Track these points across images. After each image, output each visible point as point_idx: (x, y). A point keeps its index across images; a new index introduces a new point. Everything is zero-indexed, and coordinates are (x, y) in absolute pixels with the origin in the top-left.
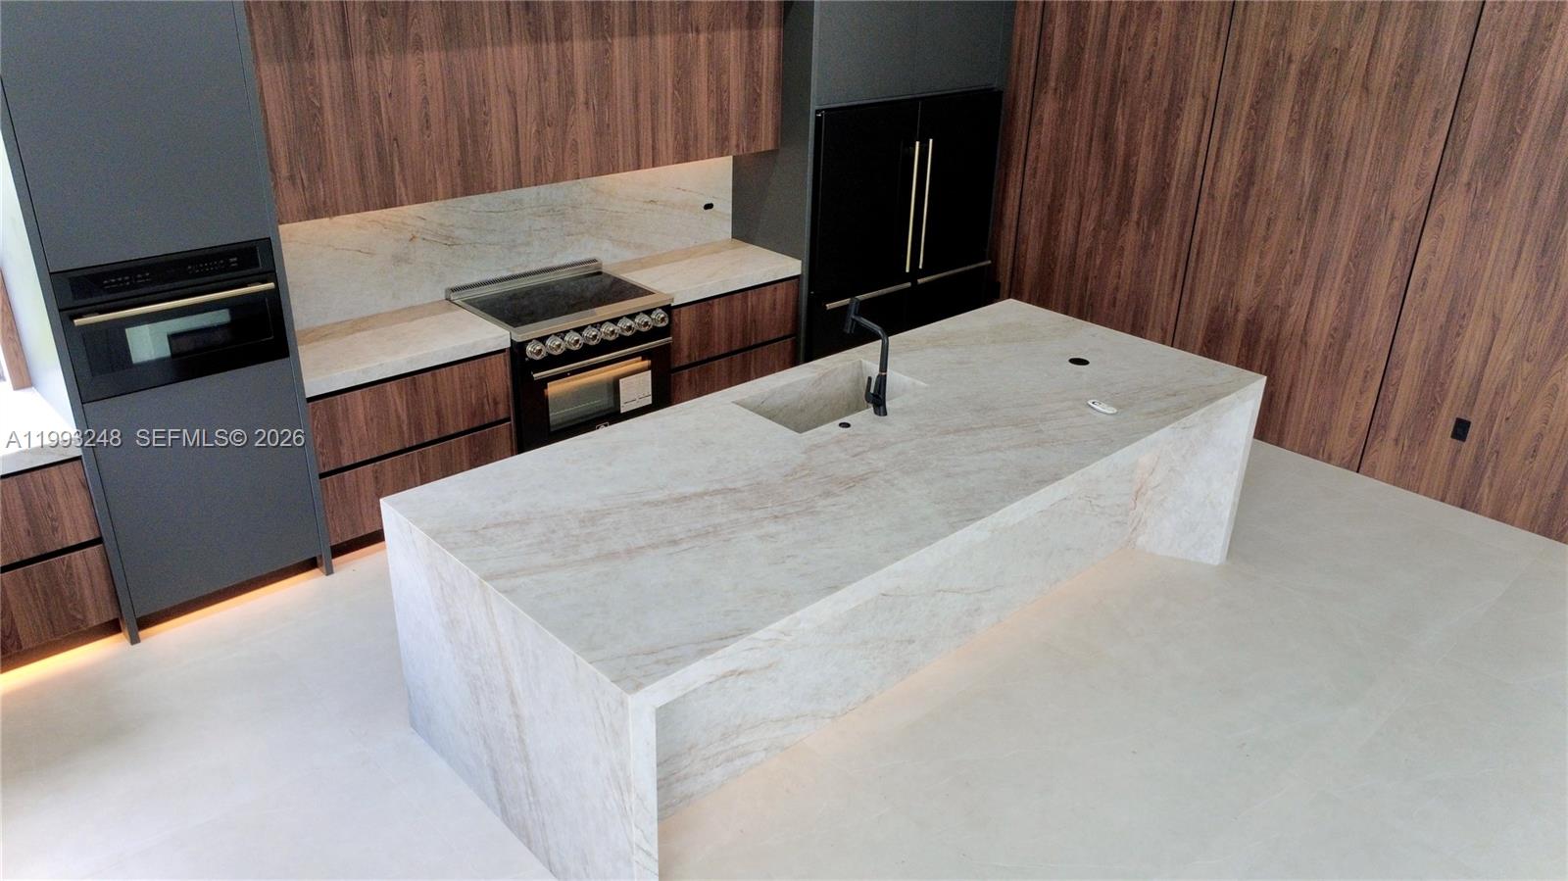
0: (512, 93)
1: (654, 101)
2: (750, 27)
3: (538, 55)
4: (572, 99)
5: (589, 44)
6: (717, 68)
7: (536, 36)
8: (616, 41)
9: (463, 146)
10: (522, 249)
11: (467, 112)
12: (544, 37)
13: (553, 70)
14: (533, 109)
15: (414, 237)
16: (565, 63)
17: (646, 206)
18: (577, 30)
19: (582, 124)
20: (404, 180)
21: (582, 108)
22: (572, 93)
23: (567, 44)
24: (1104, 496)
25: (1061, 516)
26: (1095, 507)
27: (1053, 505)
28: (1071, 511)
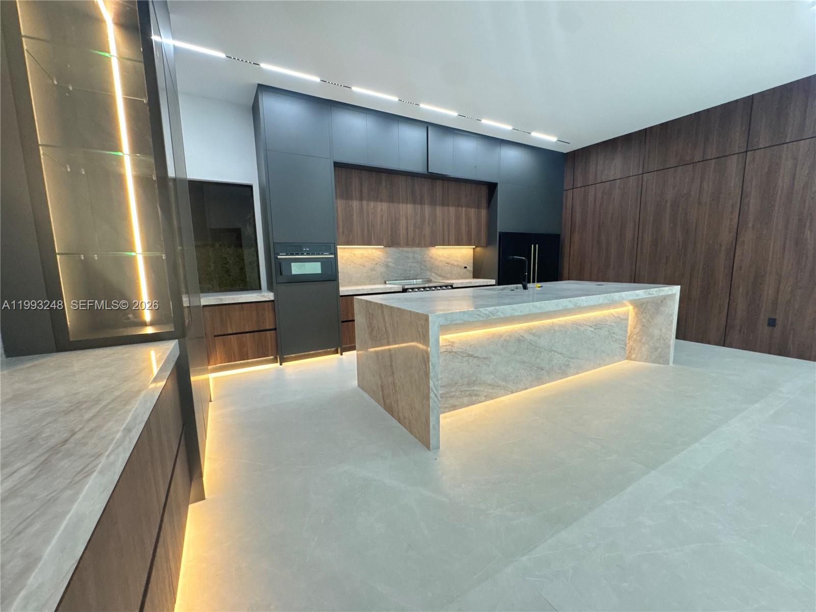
0: (407, 218)
1: (449, 226)
2: (478, 208)
3: (415, 208)
5: (430, 207)
6: (468, 220)
7: (414, 202)
8: (438, 207)
9: (392, 229)
10: (408, 272)
11: (394, 221)
12: (417, 203)
13: (419, 213)
14: (413, 223)
15: (377, 264)
16: (423, 211)
17: (446, 265)
18: (426, 202)
19: (427, 231)
20: (374, 238)
21: (427, 225)
22: (425, 220)
23: (423, 206)
24: (616, 334)
25: (599, 336)
26: (613, 337)
27: (595, 329)
28: (603, 335)
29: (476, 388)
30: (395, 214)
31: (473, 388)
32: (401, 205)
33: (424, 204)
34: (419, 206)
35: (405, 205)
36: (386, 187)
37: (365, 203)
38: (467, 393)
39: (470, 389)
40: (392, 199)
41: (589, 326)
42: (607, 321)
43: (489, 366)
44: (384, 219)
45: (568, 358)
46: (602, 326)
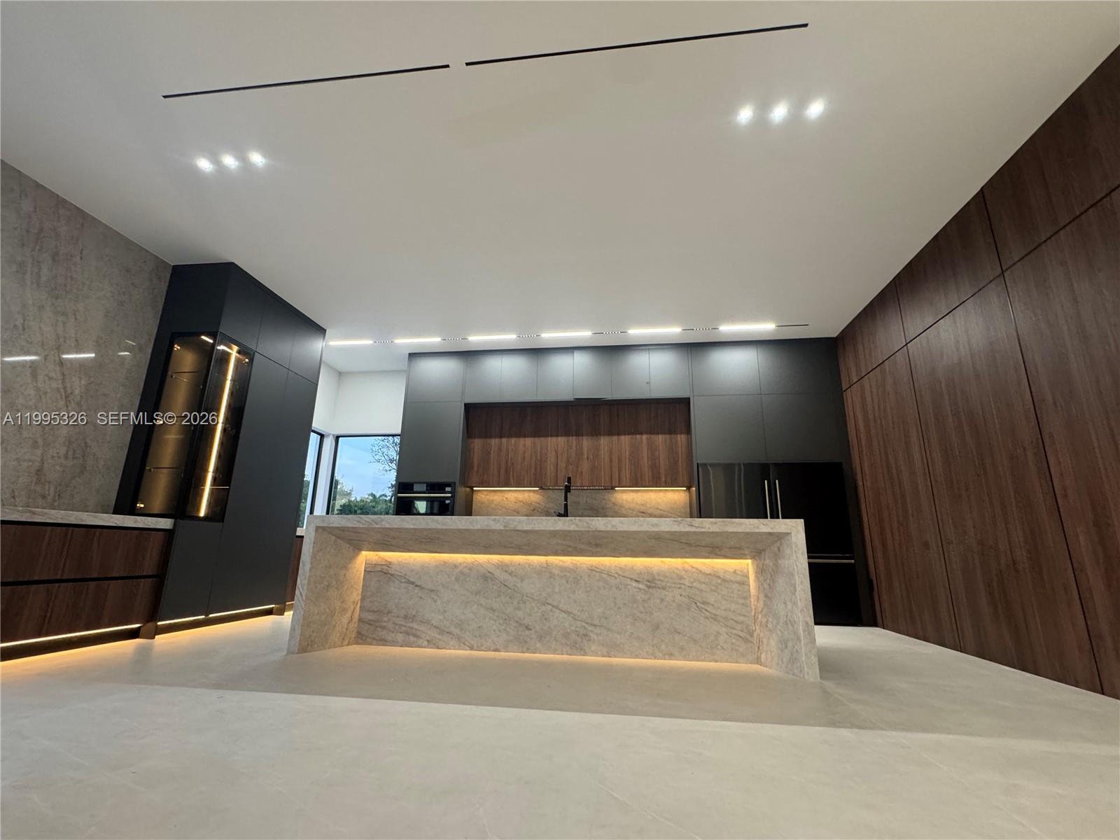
0: (557, 453)
3: (568, 441)
4: (581, 456)
5: (590, 438)
6: (653, 451)
7: (567, 434)
8: (602, 438)
9: (536, 469)
12: (571, 435)
14: (564, 459)
16: (579, 444)
18: (585, 433)
23: (580, 438)
24: (713, 605)
25: (662, 600)
26: (704, 611)
27: (649, 587)
28: (674, 601)
29: (415, 625)
30: (541, 450)
31: (411, 625)
32: (549, 438)
33: (583, 435)
34: (575, 438)
35: (554, 439)
36: (531, 420)
37: (505, 440)
38: (403, 629)
39: (408, 625)
40: (537, 433)
41: (632, 579)
42: (681, 578)
43: (435, 601)
44: (527, 455)
45: (584, 624)
46: (668, 584)
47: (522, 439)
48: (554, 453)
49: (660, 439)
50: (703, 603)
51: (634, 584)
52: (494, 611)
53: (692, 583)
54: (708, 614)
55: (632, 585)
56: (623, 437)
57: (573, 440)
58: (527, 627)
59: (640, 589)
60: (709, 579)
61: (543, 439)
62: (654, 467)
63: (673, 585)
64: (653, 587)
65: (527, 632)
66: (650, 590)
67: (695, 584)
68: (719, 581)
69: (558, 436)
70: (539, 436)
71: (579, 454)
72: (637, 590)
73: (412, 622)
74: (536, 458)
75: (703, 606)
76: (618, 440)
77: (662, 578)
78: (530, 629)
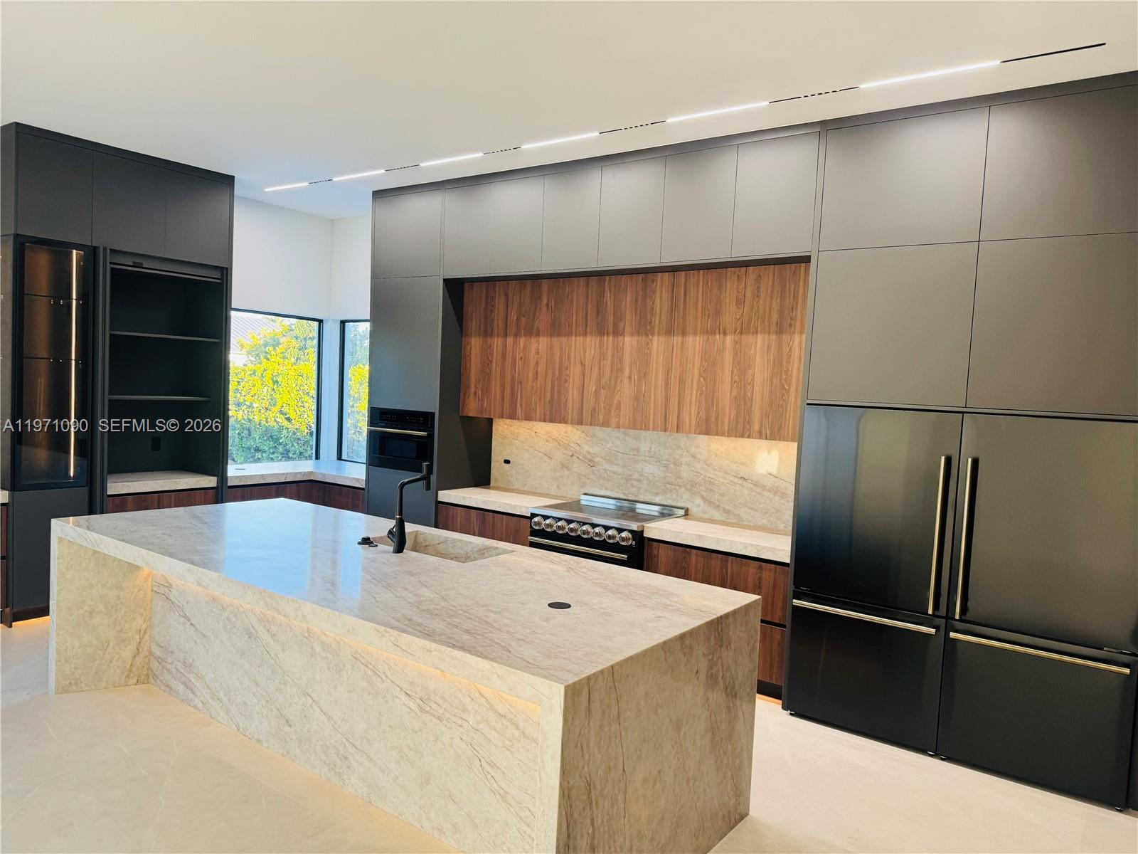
0: (583, 364)
3: (601, 344)
4: (620, 374)
5: (636, 338)
7: (601, 331)
8: (656, 338)
11: (557, 373)
12: (606, 333)
14: (594, 376)
16: (618, 349)
18: (628, 329)
21: (626, 381)
22: (622, 370)
23: (620, 338)
24: (503, 773)
25: (437, 739)
26: (489, 777)
27: (422, 710)
28: (451, 746)
30: (561, 358)
32: (574, 338)
33: (623, 334)
34: (611, 338)
35: (580, 339)
36: (547, 305)
37: (510, 340)
40: (556, 329)
41: (401, 689)
42: (464, 710)
43: (207, 651)
44: (541, 369)
45: (344, 741)
46: (447, 715)
47: (533, 340)
48: (579, 367)
49: (759, 344)
50: (492, 765)
51: (404, 698)
52: (258, 685)
53: (478, 723)
54: (495, 785)
55: (401, 699)
56: (690, 339)
57: (609, 341)
58: (287, 721)
59: (411, 709)
60: (503, 724)
61: (564, 340)
62: (742, 402)
63: (453, 718)
64: (427, 712)
65: (287, 729)
66: (423, 715)
67: (481, 726)
68: (517, 733)
69: (585, 334)
70: (559, 335)
71: (617, 370)
72: (408, 710)
73: (190, 673)
74: (554, 374)
75: (489, 769)
76: (682, 342)
77: (440, 702)
78: (290, 726)
